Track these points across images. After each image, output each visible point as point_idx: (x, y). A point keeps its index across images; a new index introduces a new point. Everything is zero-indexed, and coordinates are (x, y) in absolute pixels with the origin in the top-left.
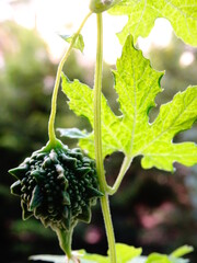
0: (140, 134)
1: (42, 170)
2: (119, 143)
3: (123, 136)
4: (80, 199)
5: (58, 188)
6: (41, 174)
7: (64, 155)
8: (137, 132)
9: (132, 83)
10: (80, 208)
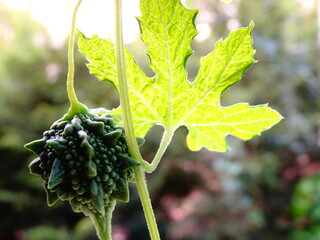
0: (179, 97)
1: (62, 139)
2: (155, 113)
3: (158, 103)
4: (110, 169)
5: (81, 159)
6: (61, 143)
7: (89, 120)
8: (175, 95)
9: (162, 30)
10: (111, 183)
